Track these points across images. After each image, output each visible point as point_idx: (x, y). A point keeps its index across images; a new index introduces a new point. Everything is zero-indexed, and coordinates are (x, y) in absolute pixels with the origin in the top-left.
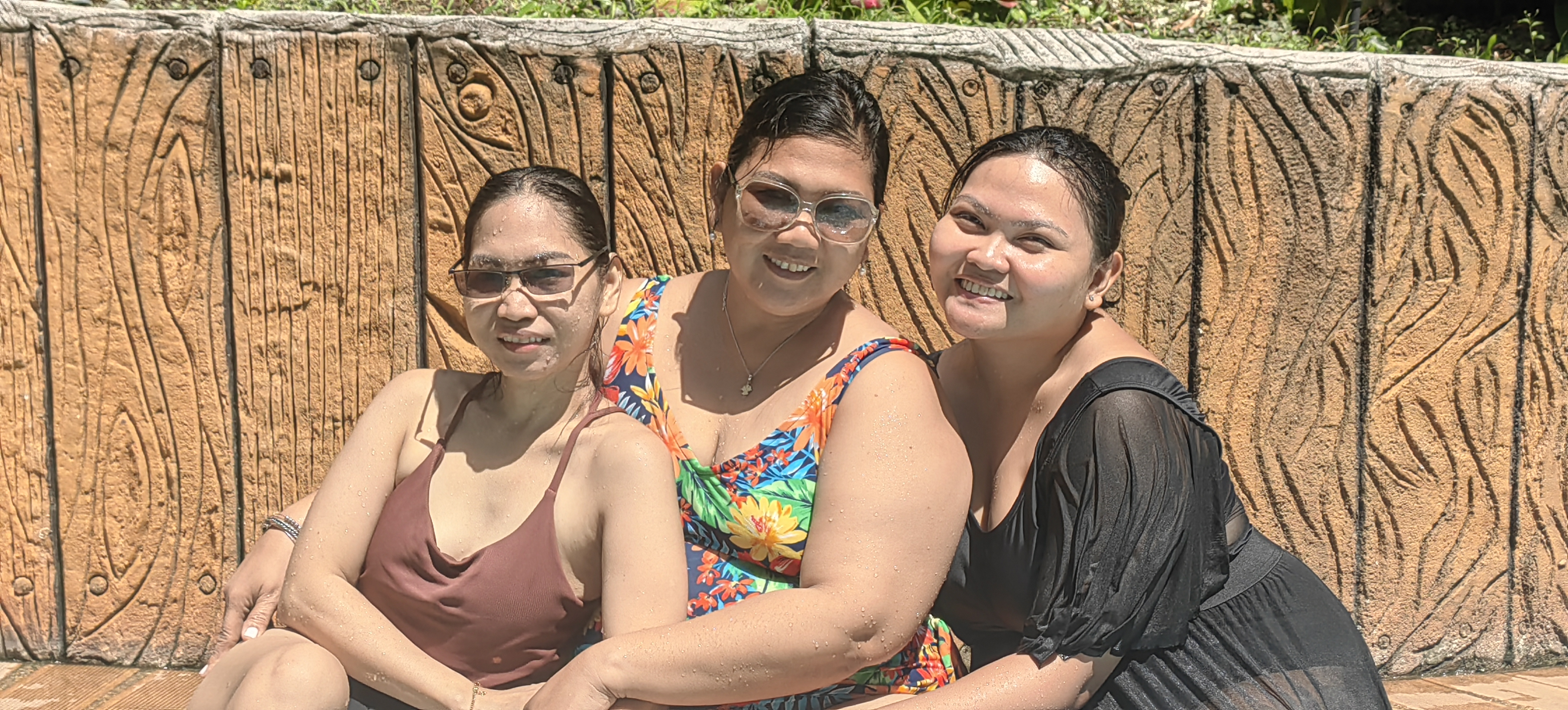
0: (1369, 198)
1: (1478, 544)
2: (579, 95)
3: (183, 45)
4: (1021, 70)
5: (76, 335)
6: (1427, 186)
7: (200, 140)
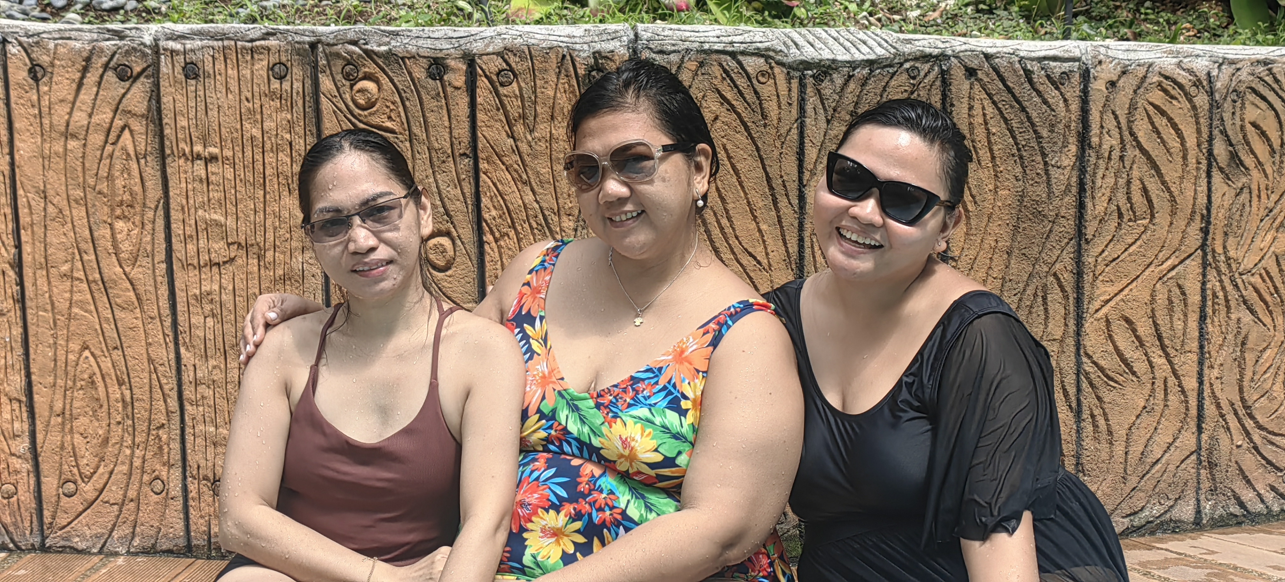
0: (1081, 157)
1: (1173, 430)
2: (449, 89)
3: (128, 53)
4: (802, 62)
5: (46, 289)
6: (1128, 146)
7: (143, 130)
